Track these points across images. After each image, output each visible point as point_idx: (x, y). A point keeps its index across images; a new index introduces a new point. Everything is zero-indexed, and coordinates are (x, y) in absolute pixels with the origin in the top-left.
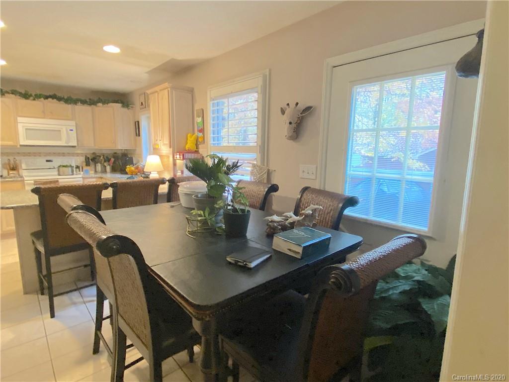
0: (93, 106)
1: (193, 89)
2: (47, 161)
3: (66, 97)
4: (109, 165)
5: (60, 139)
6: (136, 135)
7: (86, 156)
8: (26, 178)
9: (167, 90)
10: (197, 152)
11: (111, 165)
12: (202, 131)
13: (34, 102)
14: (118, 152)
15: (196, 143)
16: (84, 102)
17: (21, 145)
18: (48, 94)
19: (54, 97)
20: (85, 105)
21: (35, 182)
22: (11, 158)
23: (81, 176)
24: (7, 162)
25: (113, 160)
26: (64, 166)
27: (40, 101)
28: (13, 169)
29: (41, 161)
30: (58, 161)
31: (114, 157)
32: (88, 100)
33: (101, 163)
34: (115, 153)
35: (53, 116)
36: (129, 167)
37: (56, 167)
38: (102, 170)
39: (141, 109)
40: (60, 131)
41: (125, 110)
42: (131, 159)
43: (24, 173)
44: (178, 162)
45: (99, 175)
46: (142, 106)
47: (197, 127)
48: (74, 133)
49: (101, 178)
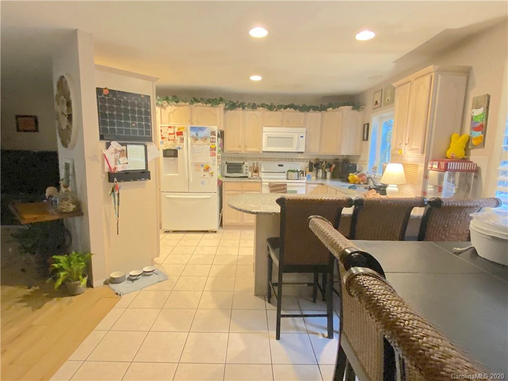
0: (323, 112)
1: (471, 68)
2: (279, 165)
3: (301, 106)
4: (330, 171)
5: (292, 146)
6: (363, 140)
7: (310, 162)
8: (263, 180)
9: (429, 75)
10: (465, 160)
11: (332, 171)
12: (482, 128)
13: (276, 112)
14: (340, 158)
15: (465, 146)
16: (315, 109)
17: (263, 152)
18: (287, 104)
19: (291, 106)
20: (317, 111)
21: (269, 184)
22: (255, 162)
23: (304, 181)
24: (252, 166)
25: (334, 166)
26: (292, 171)
27: (281, 111)
28: (256, 171)
29: (274, 166)
30: (287, 166)
31: (335, 163)
32: (319, 107)
33: (322, 169)
34: (337, 159)
36: (352, 175)
37: (286, 171)
38: (322, 176)
39: (373, 109)
40: (292, 138)
41: (355, 112)
42: (355, 166)
43: (262, 175)
44: (431, 173)
45: (320, 181)
46: (376, 106)
47: (471, 123)
48: (303, 140)
49: (322, 184)
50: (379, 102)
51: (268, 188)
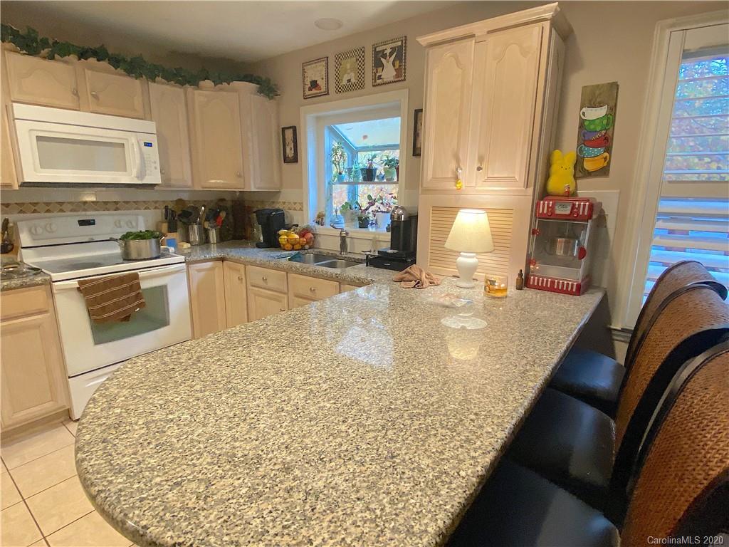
0: (188, 87)
2: (82, 223)
3: (129, 58)
4: (216, 227)
5: (124, 168)
6: (286, 162)
8: (54, 276)
9: (537, 25)
11: (220, 226)
12: (606, 142)
13: (51, 63)
16: (168, 75)
18: (86, 46)
20: (173, 83)
21: (80, 283)
23: (181, 258)
25: (223, 214)
26: (137, 236)
27: (66, 62)
28: (7, 249)
32: (176, 72)
33: (198, 225)
34: (223, 200)
35: (97, 103)
38: (200, 238)
39: (306, 98)
40: (123, 145)
41: (261, 99)
46: (314, 91)
47: (579, 132)
48: (153, 153)
49: (223, 259)
50: (322, 83)
51: (76, 294)
